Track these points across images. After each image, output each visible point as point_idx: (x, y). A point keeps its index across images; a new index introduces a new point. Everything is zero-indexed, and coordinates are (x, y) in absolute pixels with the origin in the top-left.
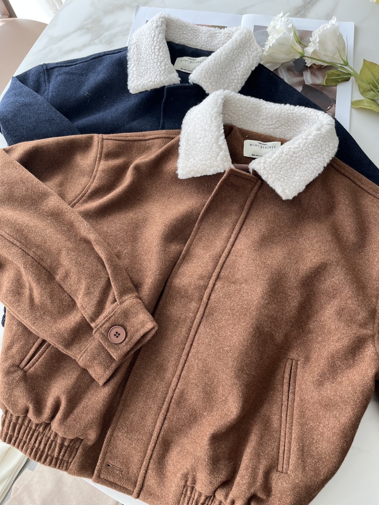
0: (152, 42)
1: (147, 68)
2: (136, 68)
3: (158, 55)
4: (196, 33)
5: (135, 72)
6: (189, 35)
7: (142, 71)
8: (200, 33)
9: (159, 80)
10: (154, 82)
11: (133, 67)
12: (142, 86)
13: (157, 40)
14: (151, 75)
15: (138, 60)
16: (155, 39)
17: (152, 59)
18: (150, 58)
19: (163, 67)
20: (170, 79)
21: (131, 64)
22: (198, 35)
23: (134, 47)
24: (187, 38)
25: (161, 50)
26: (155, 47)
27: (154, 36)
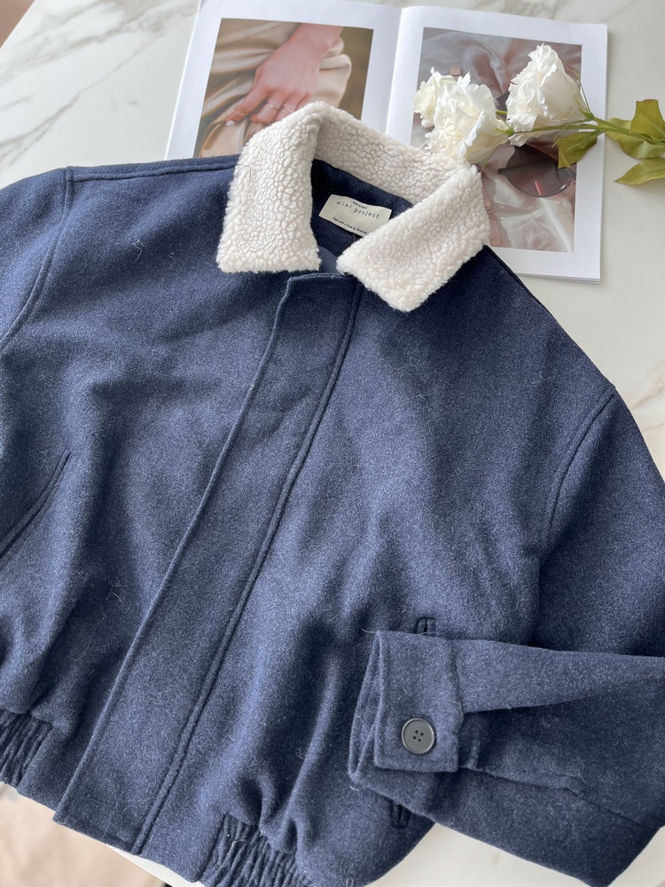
0: (282, 177)
1: (261, 226)
2: (240, 220)
3: (287, 208)
4: (375, 150)
5: (237, 228)
6: (361, 155)
7: (250, 229)
8: (385, 153)
9: (277, 258)
10: (267, 260)
11: (236, 215)
12: (244, 264)
13: (292, 175)
14: (265, 243)
15: (248, 204)
16: (290, 171)
17: (273, 211)
18: (270, 208)
19: (291, 234)
20: (300, 260)
21: (234, 208)
22: (379, 156)
23: (246, 174)
24: (355, 162)
25: (294, 198)
26: (285, 188)
27: (289, 166)
